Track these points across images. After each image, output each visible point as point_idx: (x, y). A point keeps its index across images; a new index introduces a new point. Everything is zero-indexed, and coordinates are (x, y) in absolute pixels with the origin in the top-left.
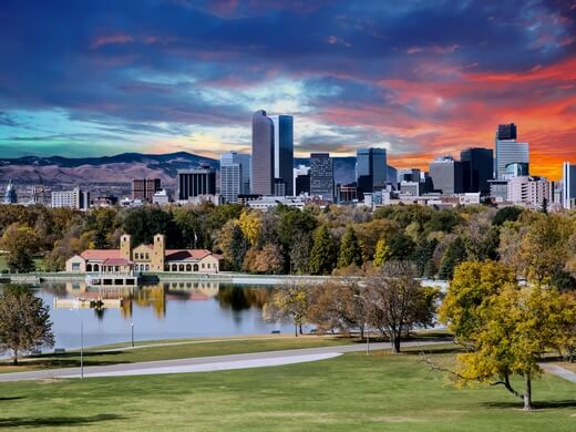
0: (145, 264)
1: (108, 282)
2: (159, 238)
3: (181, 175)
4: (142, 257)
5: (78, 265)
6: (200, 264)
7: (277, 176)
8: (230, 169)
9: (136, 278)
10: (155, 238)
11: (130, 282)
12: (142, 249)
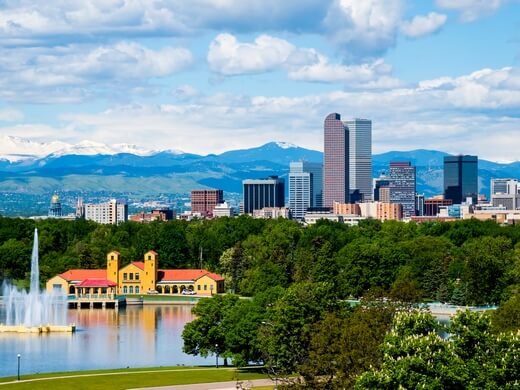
0: (134, 285)
1: (85, 306)
2: (150, 256)
3: (246, 186)
4: (131, 277)
5: (60, 286)
6: (195, 286)
7: (353, 187)
8: (299, 179)
9: (117, 301)
10: (146, 256)
11: (110, 306)
12: (131, 268)
